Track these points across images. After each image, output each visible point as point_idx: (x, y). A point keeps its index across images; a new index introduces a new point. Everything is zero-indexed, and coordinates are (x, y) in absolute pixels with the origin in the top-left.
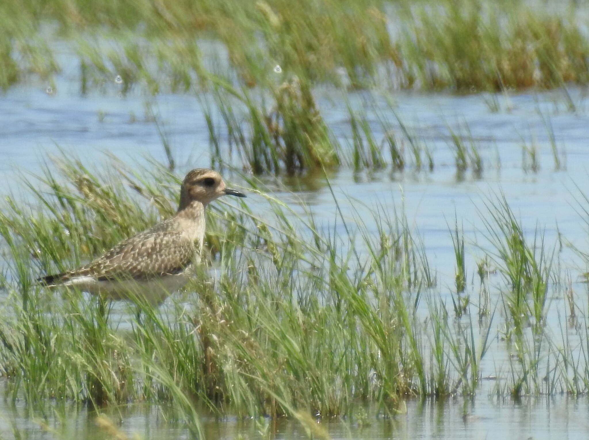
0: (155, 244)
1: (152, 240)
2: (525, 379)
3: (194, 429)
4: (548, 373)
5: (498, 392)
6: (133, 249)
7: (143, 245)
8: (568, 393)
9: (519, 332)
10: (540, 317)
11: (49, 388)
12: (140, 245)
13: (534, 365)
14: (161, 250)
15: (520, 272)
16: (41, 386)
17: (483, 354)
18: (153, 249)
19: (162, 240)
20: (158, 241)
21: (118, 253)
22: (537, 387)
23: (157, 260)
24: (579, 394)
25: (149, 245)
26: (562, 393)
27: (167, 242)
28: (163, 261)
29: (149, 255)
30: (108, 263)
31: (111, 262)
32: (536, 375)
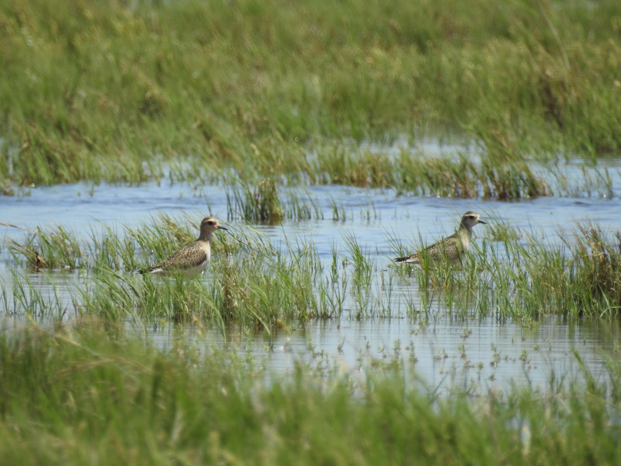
0: (189, 253)
1: (187, 251)
2: (362, 311)
3: (221, 328)
4: (372, 308)
5: (350, 316)
6: (179, 256)
7: (183, 253)
8: (380, 317)
9: (359, 292)
10: (368, 284)
11: (156, 313)
12: (182, 254)
13: (366, 305)
14: (191, 255)
15: (360, 265)
16: (153, 311)
17: (343, 300)
18: (188, 255)
19: (191, 251)
20: (190, 251)
21: (172, 257)
22: (367, 314)
23: (189, 260)
24: (385, 317)
25: (186, 254)
26: (378, 316)
27: (194, 252)
28: (192, 260)
29: (186, 258)
30: (168, 262)
31: (170, 261)
32: (366, 309)
